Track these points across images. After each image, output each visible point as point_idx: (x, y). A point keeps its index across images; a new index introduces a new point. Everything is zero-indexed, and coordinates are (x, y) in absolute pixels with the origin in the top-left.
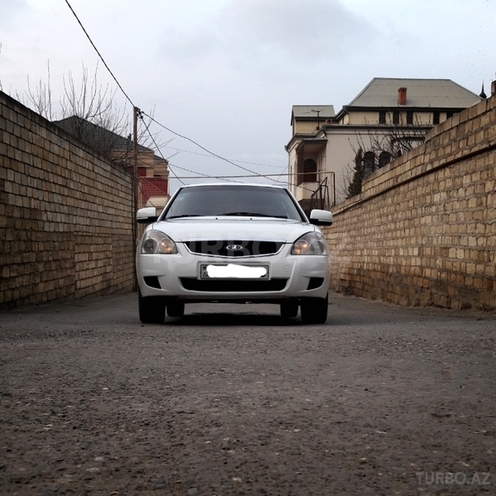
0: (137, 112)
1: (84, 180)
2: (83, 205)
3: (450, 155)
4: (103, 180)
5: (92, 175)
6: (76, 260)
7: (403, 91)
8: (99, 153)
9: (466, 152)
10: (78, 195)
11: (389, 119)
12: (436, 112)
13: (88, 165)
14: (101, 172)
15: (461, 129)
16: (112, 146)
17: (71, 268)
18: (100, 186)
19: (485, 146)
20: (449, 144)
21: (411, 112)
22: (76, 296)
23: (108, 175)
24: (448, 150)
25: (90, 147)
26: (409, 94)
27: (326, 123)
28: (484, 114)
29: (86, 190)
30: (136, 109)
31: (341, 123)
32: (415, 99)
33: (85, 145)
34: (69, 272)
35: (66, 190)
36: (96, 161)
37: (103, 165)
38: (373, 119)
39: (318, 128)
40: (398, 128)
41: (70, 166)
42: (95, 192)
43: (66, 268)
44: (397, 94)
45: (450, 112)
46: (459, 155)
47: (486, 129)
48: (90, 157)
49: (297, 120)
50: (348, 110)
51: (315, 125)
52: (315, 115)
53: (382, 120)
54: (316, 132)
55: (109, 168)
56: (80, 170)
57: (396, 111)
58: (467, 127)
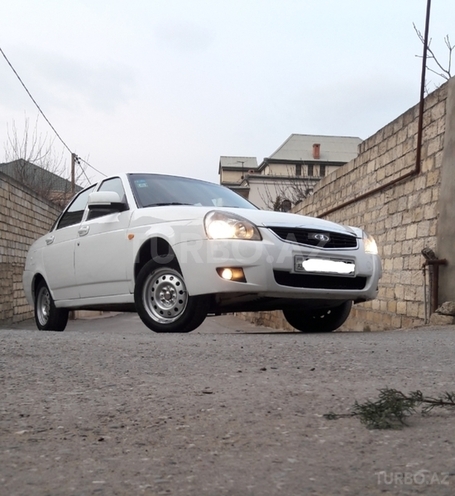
0: (75, 159)
1: (22, 218)
2: (22, 239)
3: (329, 205)
4: (41, 218)
5: (31, 214)
6: (14, 288)
7: (317, 146)
8: (37, 194)
9: (340, 203)
10: (17, 230)
11: (305, 170)
13: (26, 204)
14: (39, 211)
15: (337, 183)
16: (50, 188)
17: (9, 295)
18: (37, 223)
19: (353, 198)
20: (329, 196)
22: (14, 320)
23: (46, 214)
24: (328, 201)
25: (28, 188)
26: (322, 149)
27: (249, 174)
28: (353, 171)
29: (25, 226)
30: (74, 155)
31: (262, 174)
32: (328, 154)
33: (25, 187)
34: (7, 298)
35: (5, 226)
36: (34, 201)
37: (41, 204)
38: (290, 171)
39: (242, 178)
40: (312, 180)
41: (9, 204)
42: (33, 229)
43: (5, 295)
44: (311, 149)
46: (335, 206)
47: (353, 184)
48: (28, 197)
49: (223, 169)
50: (269, 162)
51: (240, 174)
52: (240, 165)
53: (298, 172)
54: (241, 181)
55: (47, 208)
56: (19, 208)
57: (311, 164)
58: (342, 181)
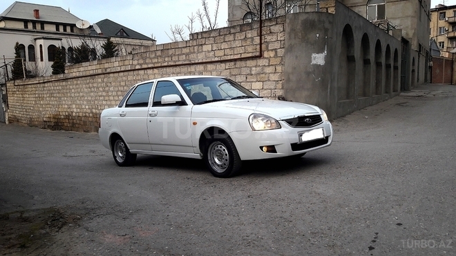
7: (37, 11)
11: (30, 26)
12: (57, 25)
15: (165, 52)
20: (155, 58)
21: (43, 23)
24: (154, 60)
26: (41, 13)
32: (44, 16)
38: (21, 26)
44: (33, 13)
45: (65, 25)
47: (186, 55)
50: (4, 19)
53: (26, 26)
57: (34, 22)
